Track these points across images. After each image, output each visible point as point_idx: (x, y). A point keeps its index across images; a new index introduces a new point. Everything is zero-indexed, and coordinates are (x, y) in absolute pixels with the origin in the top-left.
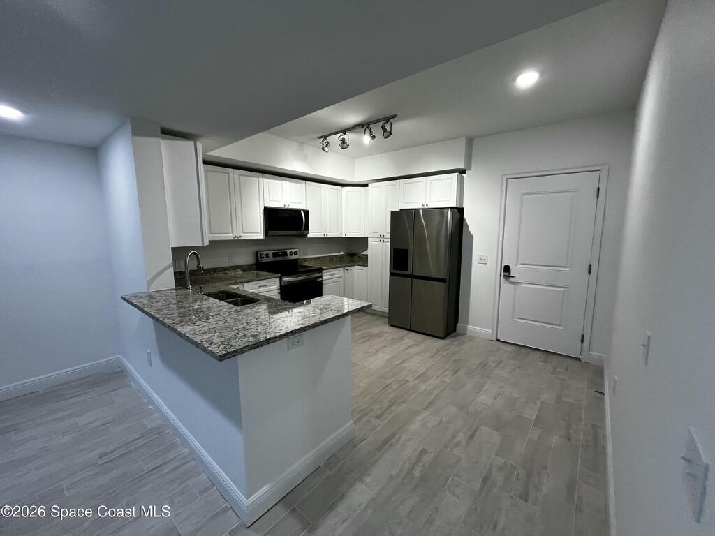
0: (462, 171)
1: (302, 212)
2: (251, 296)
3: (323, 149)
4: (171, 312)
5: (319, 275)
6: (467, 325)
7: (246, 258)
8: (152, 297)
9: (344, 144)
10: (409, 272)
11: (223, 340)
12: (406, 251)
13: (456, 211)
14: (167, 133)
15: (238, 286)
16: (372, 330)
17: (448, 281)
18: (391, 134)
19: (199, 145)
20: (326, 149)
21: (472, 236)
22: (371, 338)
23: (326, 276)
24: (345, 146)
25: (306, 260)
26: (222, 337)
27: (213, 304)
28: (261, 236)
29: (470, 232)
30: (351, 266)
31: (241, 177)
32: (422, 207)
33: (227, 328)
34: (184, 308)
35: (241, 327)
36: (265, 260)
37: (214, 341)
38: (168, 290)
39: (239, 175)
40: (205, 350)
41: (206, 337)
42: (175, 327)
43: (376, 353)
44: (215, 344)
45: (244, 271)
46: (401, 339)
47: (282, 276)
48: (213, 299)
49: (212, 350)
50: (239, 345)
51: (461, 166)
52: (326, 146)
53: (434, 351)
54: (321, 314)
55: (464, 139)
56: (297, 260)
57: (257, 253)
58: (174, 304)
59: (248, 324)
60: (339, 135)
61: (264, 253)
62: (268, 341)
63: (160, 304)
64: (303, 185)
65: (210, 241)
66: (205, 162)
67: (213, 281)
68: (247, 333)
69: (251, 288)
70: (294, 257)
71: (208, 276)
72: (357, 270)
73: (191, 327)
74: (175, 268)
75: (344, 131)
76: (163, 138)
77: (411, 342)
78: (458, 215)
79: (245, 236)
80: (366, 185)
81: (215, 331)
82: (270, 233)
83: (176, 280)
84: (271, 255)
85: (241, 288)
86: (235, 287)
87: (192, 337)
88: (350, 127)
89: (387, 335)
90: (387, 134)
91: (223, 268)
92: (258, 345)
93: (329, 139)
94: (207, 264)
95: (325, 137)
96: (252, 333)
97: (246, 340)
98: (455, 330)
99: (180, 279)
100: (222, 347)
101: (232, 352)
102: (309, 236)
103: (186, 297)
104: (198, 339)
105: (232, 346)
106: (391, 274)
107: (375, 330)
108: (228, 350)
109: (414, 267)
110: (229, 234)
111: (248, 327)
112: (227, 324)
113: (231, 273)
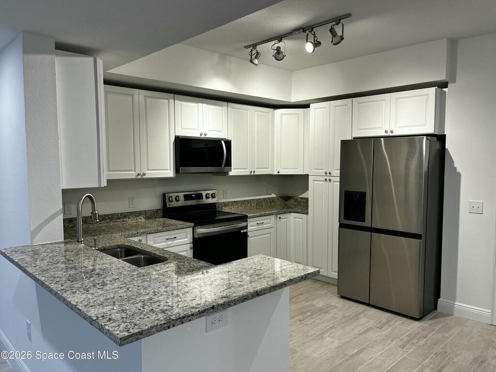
0: (443, 85)
1: (223, 143)
2: (157, 253)
3: (251, 61)
4: (60, 273)
5: (243, 224)
6: (455, 300)
7: (150, 202)
8: (35, 253)
9: (279, 55)
10: (367, 224)
11: (124, 315)
12: (363, 196)
13: (435, 139)
14: (62, 48)
15: (140, 238)
16: (315, 303)
17: (423, 237)
18: (342, 38)
19: (100, 63)
20: (256, 62)
21: (459, 175)
22: (312, 314)
23: (252, 226)
24: (281, 56)
25: (226, 204)
26: (123, 311)
27: (111, 264)
28: (170, 173)
29: (455, 168)
30: (285, 213)
31: (148, 100)
32: (384, 134)
33: (129, 299)
34: (75, 268)
35: (147, 297)
36: (175, 204)
37: (114, 317)
38: (55, 243)
39: (145, 96)
40: (101, 329)
41: (102, 310)
42: (64, 295)
43: (321, 336)
44: (115, 321)
45: (147, 218)
46: (357, 317)
47: (196, 225)
48: (110, 257)
49: (111, 329)
50: (146, 323)
51: (441, 77)
52: (256, 58)
53: (406, 339)
54: (251, 282)
55: (445, 40)
56: (214, 204)
57: (164, 195)
58: (62, 263)
59: (155, 294)
60: (273, 42)
61: (174, 195)
62: (182, 320)
63: (45, 262)
64: (224, 108)
65: (109, 181)
66: (106, 82)
67: (109, 230)
68: (155, 306)
69: (156, 242)
70: (211, 201)
71: (104, 224)
72: (293, 219)
73: (84, 296)
74: (64, 214)
75: (280, 38)
76: (57, 55)
77: (371, 324)
78: (437, 145)
79: (151, 174)
80: (306, 106)
81: (114, 303)
82: (182, 169)
83: (66, 229)
84: (182, 198)
85: (144, 242)
86: (136, 239)
87: (83, 309)
88: (287, 32)
89: (334, 311)
90: (338, 40)
91: (121, 214)
92: (169, 324)
93: (259, 48)
94: (102, 209)
95: (254, 46)
96: (161, 308)
97: (153, 317)
98: (436, 308)
99: (70, 227)
100: (123, 325)
101: (136, 334)
102: (231, 174)
103: (77, 254)
104: (93, 313)
105: (135, 325)
106: (342, 226)
107: (319, 303)
108: (131, 331)
109: (374, 216)
110: (131, 171)
111: (156, 298)
112: (129, 294)
113: (131, 221)
